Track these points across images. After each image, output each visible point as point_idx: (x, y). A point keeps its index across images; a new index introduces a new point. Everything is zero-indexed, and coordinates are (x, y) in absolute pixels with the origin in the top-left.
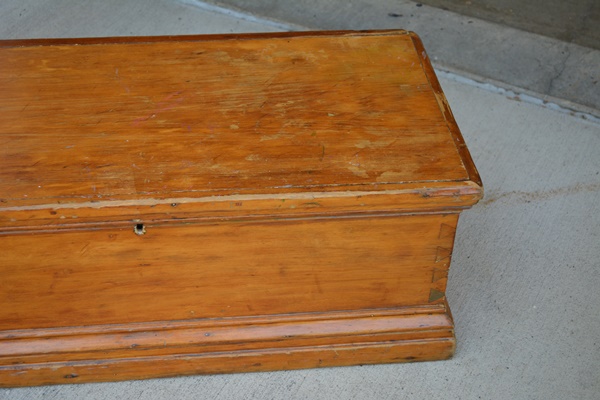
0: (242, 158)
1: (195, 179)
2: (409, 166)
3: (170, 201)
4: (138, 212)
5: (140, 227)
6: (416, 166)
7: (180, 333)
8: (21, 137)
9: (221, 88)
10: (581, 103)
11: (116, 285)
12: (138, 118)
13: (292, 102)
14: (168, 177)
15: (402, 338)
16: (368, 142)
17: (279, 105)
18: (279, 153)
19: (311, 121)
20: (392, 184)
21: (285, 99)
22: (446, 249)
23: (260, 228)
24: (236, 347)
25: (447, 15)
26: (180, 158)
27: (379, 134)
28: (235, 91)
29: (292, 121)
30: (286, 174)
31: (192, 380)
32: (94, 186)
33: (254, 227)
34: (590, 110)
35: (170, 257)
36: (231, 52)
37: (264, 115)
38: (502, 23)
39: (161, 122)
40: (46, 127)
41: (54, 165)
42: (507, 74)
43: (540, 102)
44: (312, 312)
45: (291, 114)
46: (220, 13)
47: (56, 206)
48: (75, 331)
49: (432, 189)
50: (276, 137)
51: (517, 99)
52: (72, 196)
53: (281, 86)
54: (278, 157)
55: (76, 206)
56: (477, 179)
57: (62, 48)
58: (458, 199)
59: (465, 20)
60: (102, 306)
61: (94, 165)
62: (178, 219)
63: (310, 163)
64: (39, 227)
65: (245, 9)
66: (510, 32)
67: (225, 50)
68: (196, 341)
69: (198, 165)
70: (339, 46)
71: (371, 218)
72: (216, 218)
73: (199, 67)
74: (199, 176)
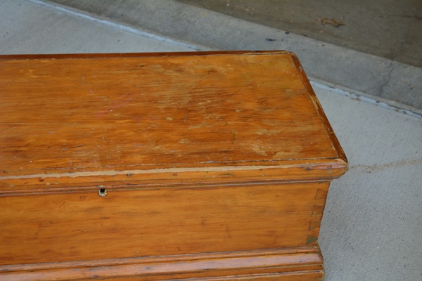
0: (176, 141)
1: (144, 156)
2: (295, 148)
3: (126, 172)
4: (103, 180)
5: (102, 191)
6: (300, 148)
7: (128, 267)
8: (16, 125)
9: (158, 91)
10: (403, 103)
11: (83, 232)
12: (100, 112)
13: (209, 101)
14: (124, 155)
15: (286, 270)
16: (265, 131)
17: (200, 104)
18: (202, 138)
19: (224, 115)
20: (284, 160)
21: (204, 99)
22: (320, 207)
23: (189, 191)
24: (168, 277)
25: (307, 40)
26: (131, 141)
27: (273, 125)
28: (169, 93)
29: (210, 115)
30: (209, 153)
32: (71, 161)
33: (184, 191)
34: (409, 108)
35: (123, 212)
36: (164, 65)
37: (190, 111)
38: (345, 46)
39: (117, 115)
40: (34, 118)
41: (41, 146)
42: (350, 81)
43: (374, 101)
44: (224, 251)
45: (209, 110)
46: (147, 37)
47: (43, 176)
48: (53, 266)
49: (313, 165)
50: (199, 126)
51: (358, 99)
52: (55, 168)
53: (201, 90)
54: (202, 141)
55: (58, 175)
56: (344, 157)
57: (43, 61)
58: (330, 172)
59: (320, 44)
60: (72, 247)
61: (71, 146)
62: (131, 185)
63: (224, 145)
64: (30, 191)
65: (165, 34)
66: (351, 52)
67: (160, 64)
68: (139, 273)
69: (145, 146)
70: (240, 62)
71: (268, 185)
72: (159, 184)
73: (142, 76)
74: (146, 154)
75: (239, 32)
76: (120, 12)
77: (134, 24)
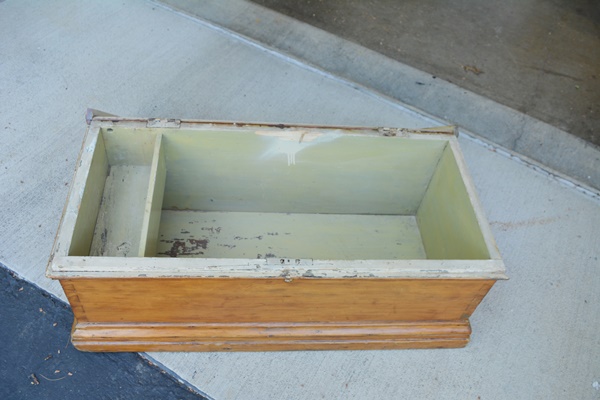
10: (533, 159)
22: (481, 295)
25: (452, 86)
31: (303, 354)
34: (538, 164)
35: (304, 294)
38: (484, 95)
42: (489, 133)
43: (509, 155)
46: (311, 71)
51: (495, 151)
59: (463, 91)
60: (254, 314)
65: (327, 70)
66: (490, 102)
68: (310, 334)
75: (392, 73)
76: (288, 43)
77: (300, 56)
